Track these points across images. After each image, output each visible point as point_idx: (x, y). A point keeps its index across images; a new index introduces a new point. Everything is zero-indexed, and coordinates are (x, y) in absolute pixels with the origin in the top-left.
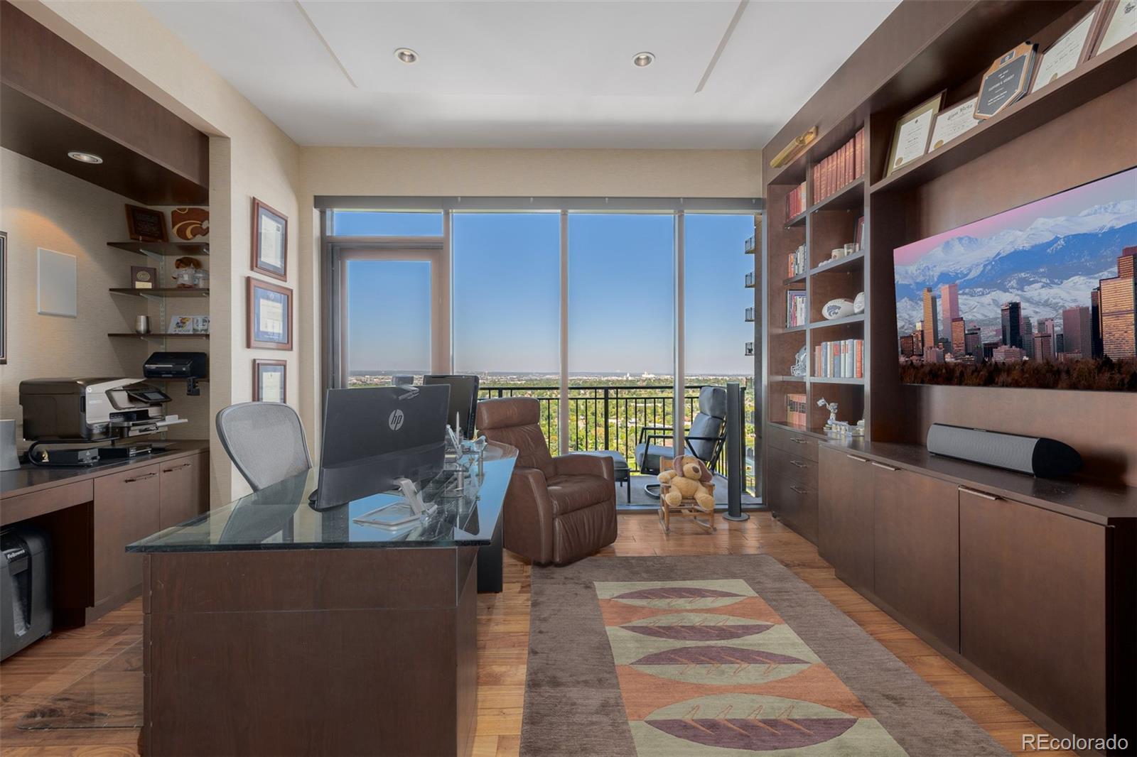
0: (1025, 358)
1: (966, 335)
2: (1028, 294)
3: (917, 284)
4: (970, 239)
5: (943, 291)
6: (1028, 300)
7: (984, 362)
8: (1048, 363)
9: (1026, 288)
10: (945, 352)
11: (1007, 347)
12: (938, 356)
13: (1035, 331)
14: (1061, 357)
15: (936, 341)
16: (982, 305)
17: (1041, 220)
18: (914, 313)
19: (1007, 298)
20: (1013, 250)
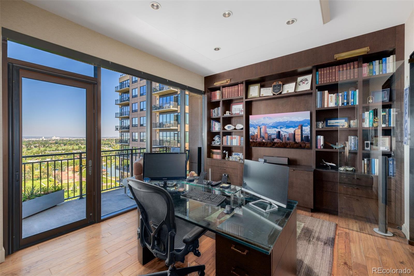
0: (281, 141)
1: (268, 136)
2: (282, 130)
3: (256, 124)
4: (270, 118)
5: (263, 127)
6: (282, 131)
7: (272, 142)
8: (286, 142)
9: (282, 129)
10: (263, 139)
11: (277, 139)
12: (261, 140)
13: (283, 137)
14: (288, 141)
15: (261, 137)
16: (272, 131)
17: (285, 117)
18: (255, 131)
19: (278, 130)
20: (279, 121)
